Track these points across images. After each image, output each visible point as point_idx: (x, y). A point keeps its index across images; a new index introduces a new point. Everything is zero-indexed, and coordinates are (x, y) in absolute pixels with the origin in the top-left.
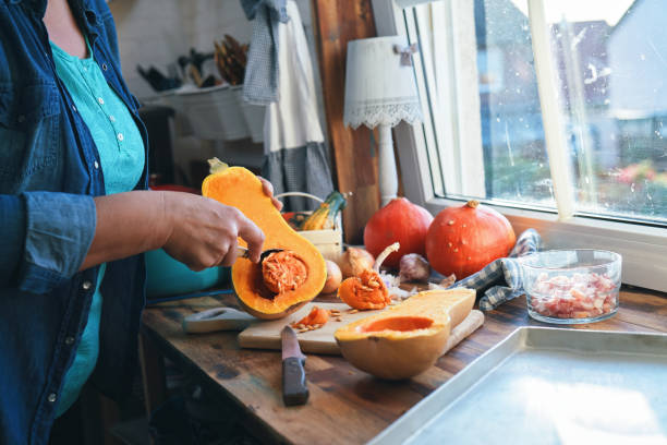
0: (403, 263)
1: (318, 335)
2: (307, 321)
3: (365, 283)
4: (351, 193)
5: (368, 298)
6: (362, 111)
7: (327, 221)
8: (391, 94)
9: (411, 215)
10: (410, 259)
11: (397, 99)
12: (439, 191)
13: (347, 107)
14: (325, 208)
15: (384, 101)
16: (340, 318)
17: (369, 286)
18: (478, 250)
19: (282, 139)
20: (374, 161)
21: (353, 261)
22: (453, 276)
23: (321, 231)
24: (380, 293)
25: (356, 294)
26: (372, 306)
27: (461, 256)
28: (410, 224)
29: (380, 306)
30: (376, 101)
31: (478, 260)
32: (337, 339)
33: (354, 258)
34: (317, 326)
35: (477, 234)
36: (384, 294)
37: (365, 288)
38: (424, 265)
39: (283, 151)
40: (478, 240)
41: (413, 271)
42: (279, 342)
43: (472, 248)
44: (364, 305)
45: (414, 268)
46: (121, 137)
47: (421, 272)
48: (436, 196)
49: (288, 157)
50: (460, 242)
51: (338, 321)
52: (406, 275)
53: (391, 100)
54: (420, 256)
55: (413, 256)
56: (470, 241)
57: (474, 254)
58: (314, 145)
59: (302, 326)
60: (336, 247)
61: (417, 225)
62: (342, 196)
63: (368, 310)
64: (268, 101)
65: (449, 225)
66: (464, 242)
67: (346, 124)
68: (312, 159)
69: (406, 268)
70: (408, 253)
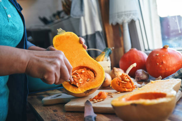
0: (137, 73)
1: (103, 104)
2: (97, 98)
3: (123, 80)
4: (113, 48)
5: (125, 87)
6: (116, 17)
7: (104, 58)
8: (128, 9)
9: (139, 54)
10: (140, 72)
11: (130, 11)
12: (147, 48)
13: (110, 17)
14: (103, 54)
15: (125, 12)
16: (112, 96)
17: (125, 81)
18: (170, 66)
19: (86, 31)
20: (121, 38)
21: (116, 73)
22: (160, 77)
23: (102, 62)
24: (130, 84)
25: (119, 85)
26: (127, 90)
27: (163, 68)
28: (138, 58)
29: (130, 90)
30: (122, 12)
31: (170, 70)
32: (112, 105)
33: (116, 72)
34: (102, 100)
35: (169, 59)
36: (132, 84)
37: (123, 82)
38: (146, 74)
39: (87, 36)
40: (170, 61)
41: (141, 76)
42: (83, 108)
43: (168, 65)
44: (123, 89)
45: (142, 75)
46: (9, 16)
47: (145, 77)
48: (146, 50)
49: (89, 38)
50: (162, 63)
51: (112, 97)
52: (138, 78)
53: (127, 12)
54: (144, 70)
55: (141, 70)
56: (167, 61)
57: (169, 67)
58: (98, 32)
59: (95, 100)
60: (108, 68)
61: (141, 58)
62: (110, 49)
63: (125, 92)
64: (80, 16)
65: (156, 56)
66: (164, 62)
67: (110, 24)
68: (98, 38)
69: (138, 75)
70: (139, 69)
